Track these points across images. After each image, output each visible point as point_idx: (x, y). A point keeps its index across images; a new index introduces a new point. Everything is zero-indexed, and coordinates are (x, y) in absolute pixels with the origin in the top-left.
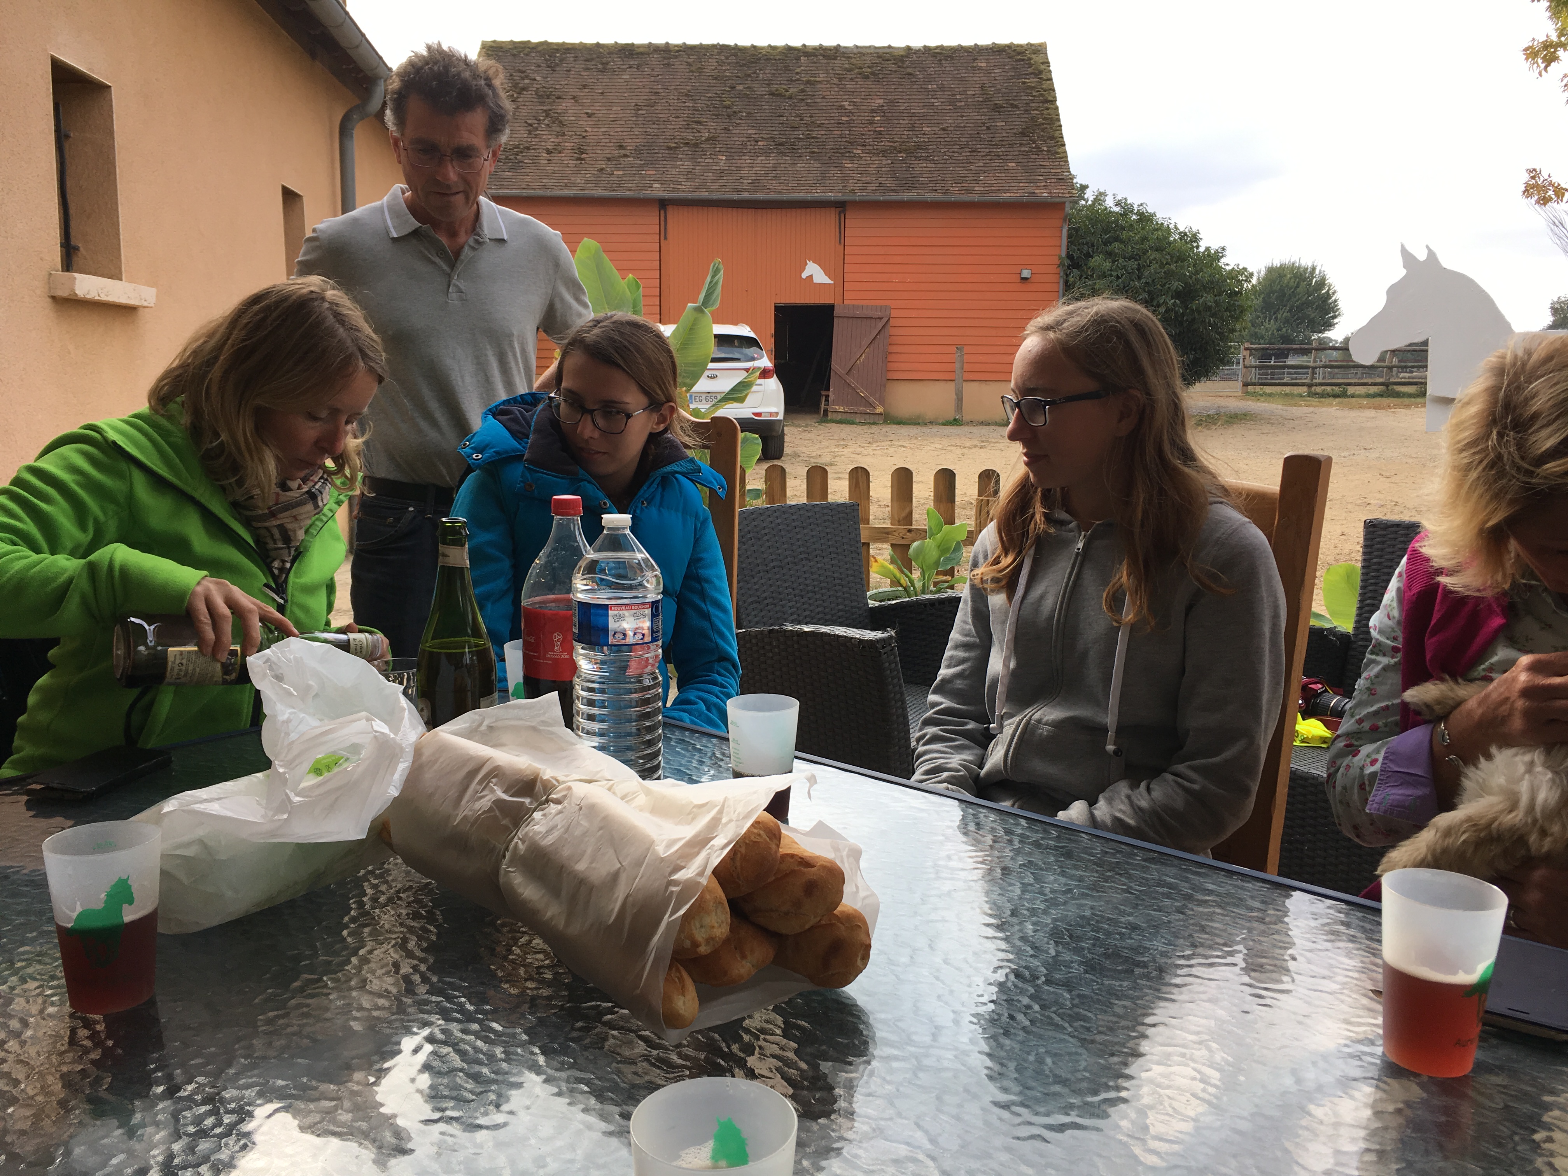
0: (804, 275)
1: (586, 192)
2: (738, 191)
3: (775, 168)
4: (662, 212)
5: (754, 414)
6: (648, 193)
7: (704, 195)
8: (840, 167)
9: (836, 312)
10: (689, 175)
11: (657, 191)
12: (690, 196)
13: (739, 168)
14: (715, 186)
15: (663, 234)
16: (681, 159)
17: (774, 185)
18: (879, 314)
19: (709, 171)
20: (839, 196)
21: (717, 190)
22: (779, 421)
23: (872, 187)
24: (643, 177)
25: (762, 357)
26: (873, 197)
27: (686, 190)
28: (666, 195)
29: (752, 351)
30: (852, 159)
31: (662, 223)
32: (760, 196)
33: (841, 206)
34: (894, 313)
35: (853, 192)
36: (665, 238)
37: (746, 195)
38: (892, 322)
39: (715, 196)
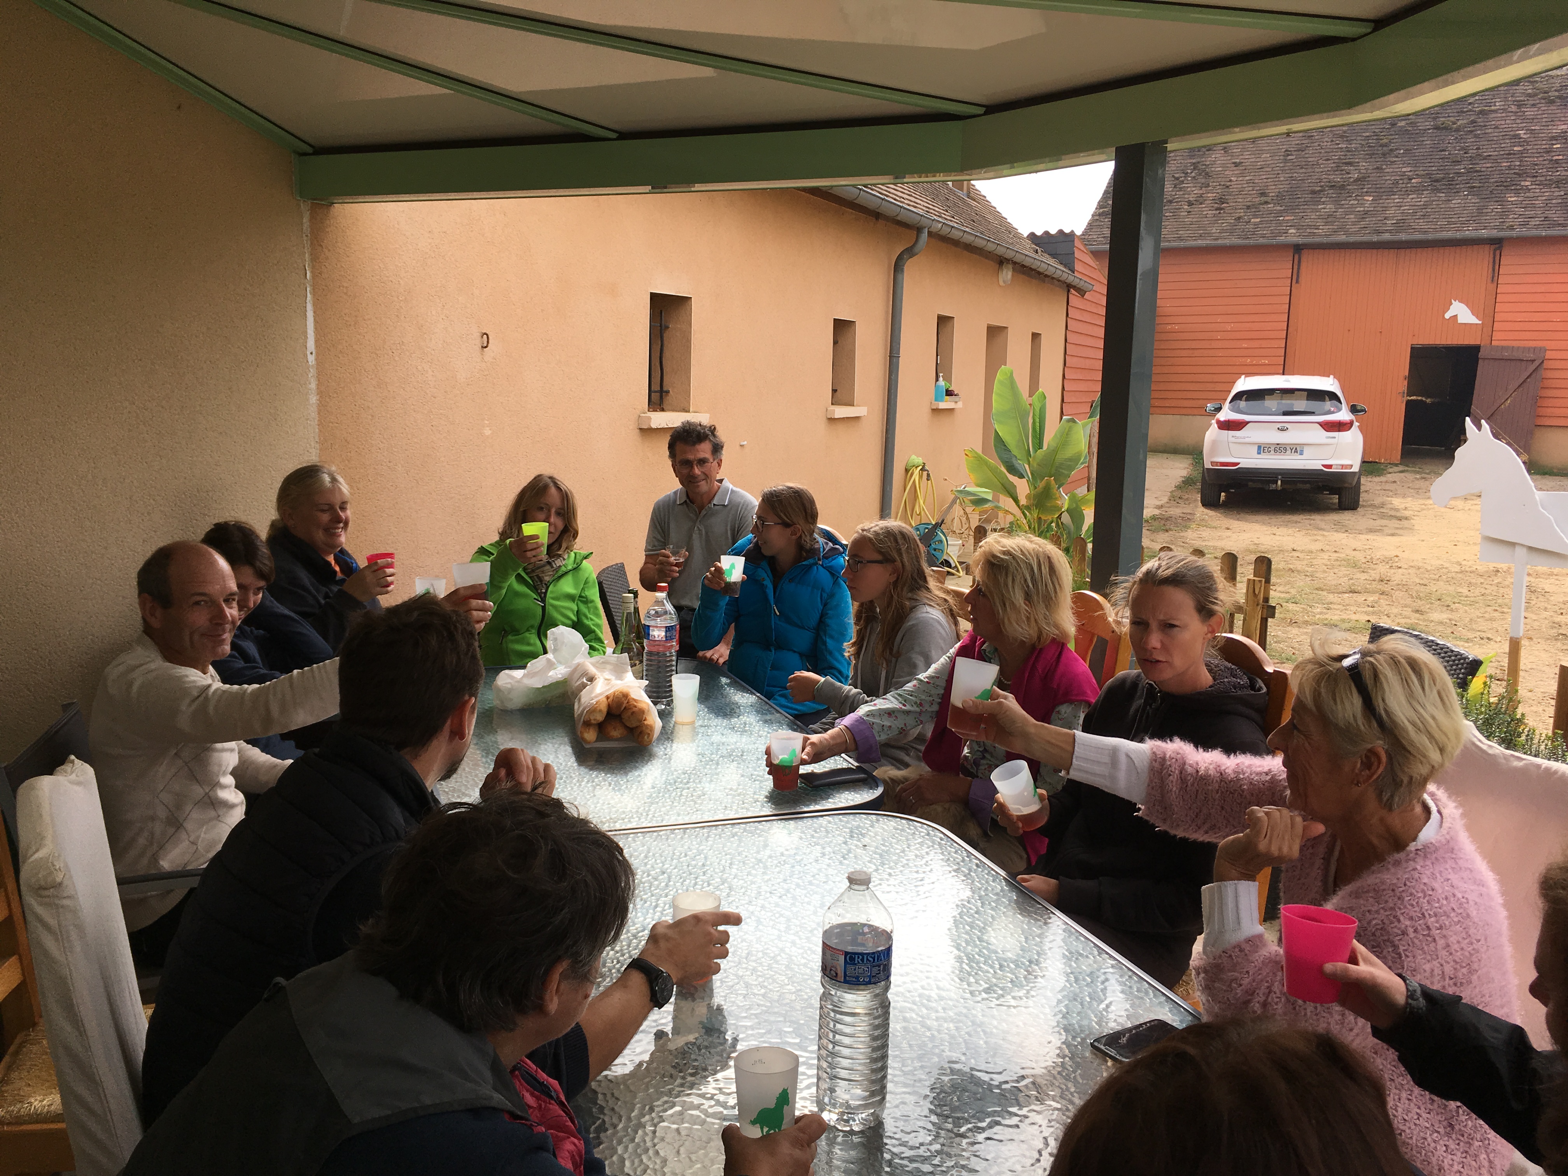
0: (1447, 316)
1: (1219, 242)
2: (1379, 232)
3: (1425, 206)
4: (1296, 257)
5: (1324, 466)
6: (1282, 239)
7: (1342, 238)
8: (1502, 202)
9: (1481, 355)
10: (1329, 218)
11: (1293, 236)
12: (1325, 240)
13: (1386, 208)
14: (1354, 229)
15: (1295, 278)
16: (1324, 203)
17: (1422, 224)
18: (1532, 356)
19: (1351, 213)
20: (1495, 233)
21: (1356, 233)
23: (1534, 222)
24: (1280, 224)
25: (1340, 410)
26: (1534, 232)
27: (1322, 233)
28: (1300, 240)
29: (1328, 405)
30: (1517, 192)
31: (1296, 267)
32: (1403, 237)
33: (1497, 244)
34: (1549, 355)
35: (1511, 228)
36: (1297, 282)
37: (1387, 236)
38: (1546, 364)
39: (1352, 239)
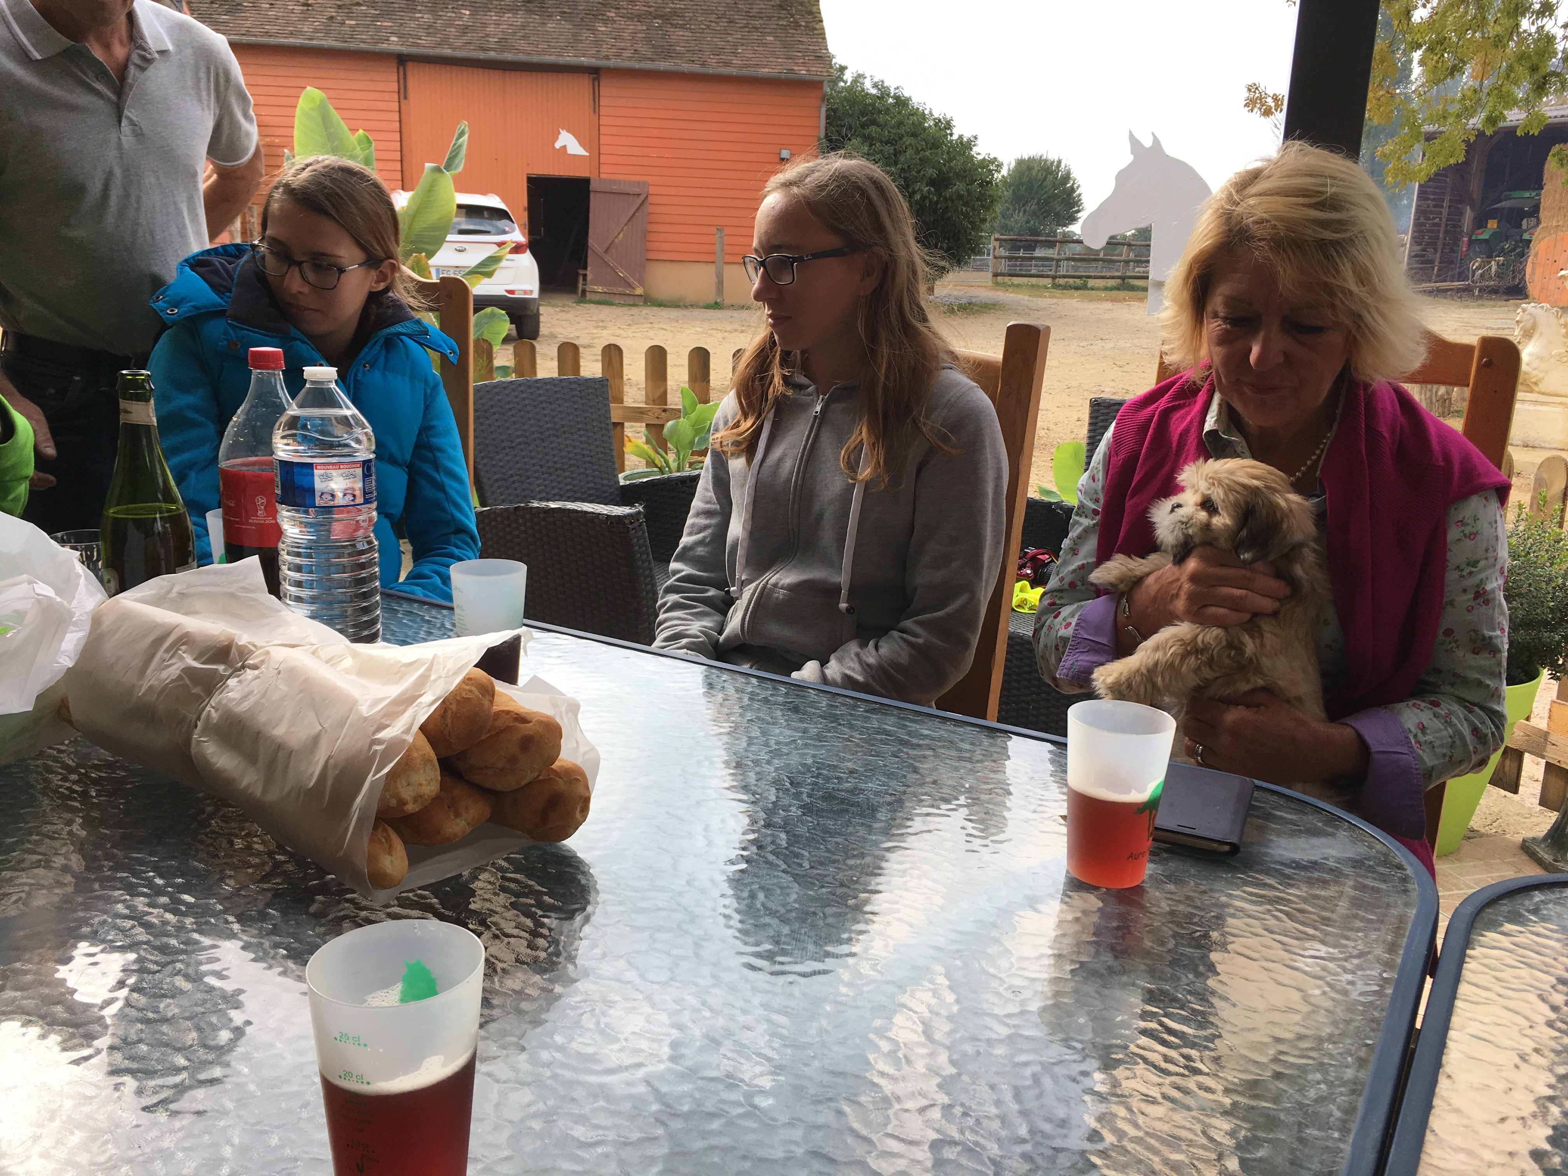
0: (558, 145)
1: (315, 42)
2: (486, 50)
3: (523, 27)
4: (401, 69)
5: (508, 291)
6: (384, 46)
7: (447, 52)
8: (594, 30)
9: (592, 187)
10: (429, 29)
11: (394, 44)
12: (431, 52)
13: (485, 25)
14: (459, 43)
15: (403, 93)
16: (420, 12)
17: (523, 45)
18: (636, 190)
19: (451, 26)
20: (593, 62)
21: (460, 48)
22: (534, 299)
23: (627, 54)
24: (379, 29)
25: (513, 231)
26: (628, 64)
27: (426, 45)
28: (404, 49)
29: (503, 224)
30: (605, 22)
31: (402, 81)
32: (509, 56)
33: (595, 73)
34: (652, 190)
35: (607, 58)
36: (405, 98)
37: (492, 55)
38: (651, 199)
39: (459, 54)
